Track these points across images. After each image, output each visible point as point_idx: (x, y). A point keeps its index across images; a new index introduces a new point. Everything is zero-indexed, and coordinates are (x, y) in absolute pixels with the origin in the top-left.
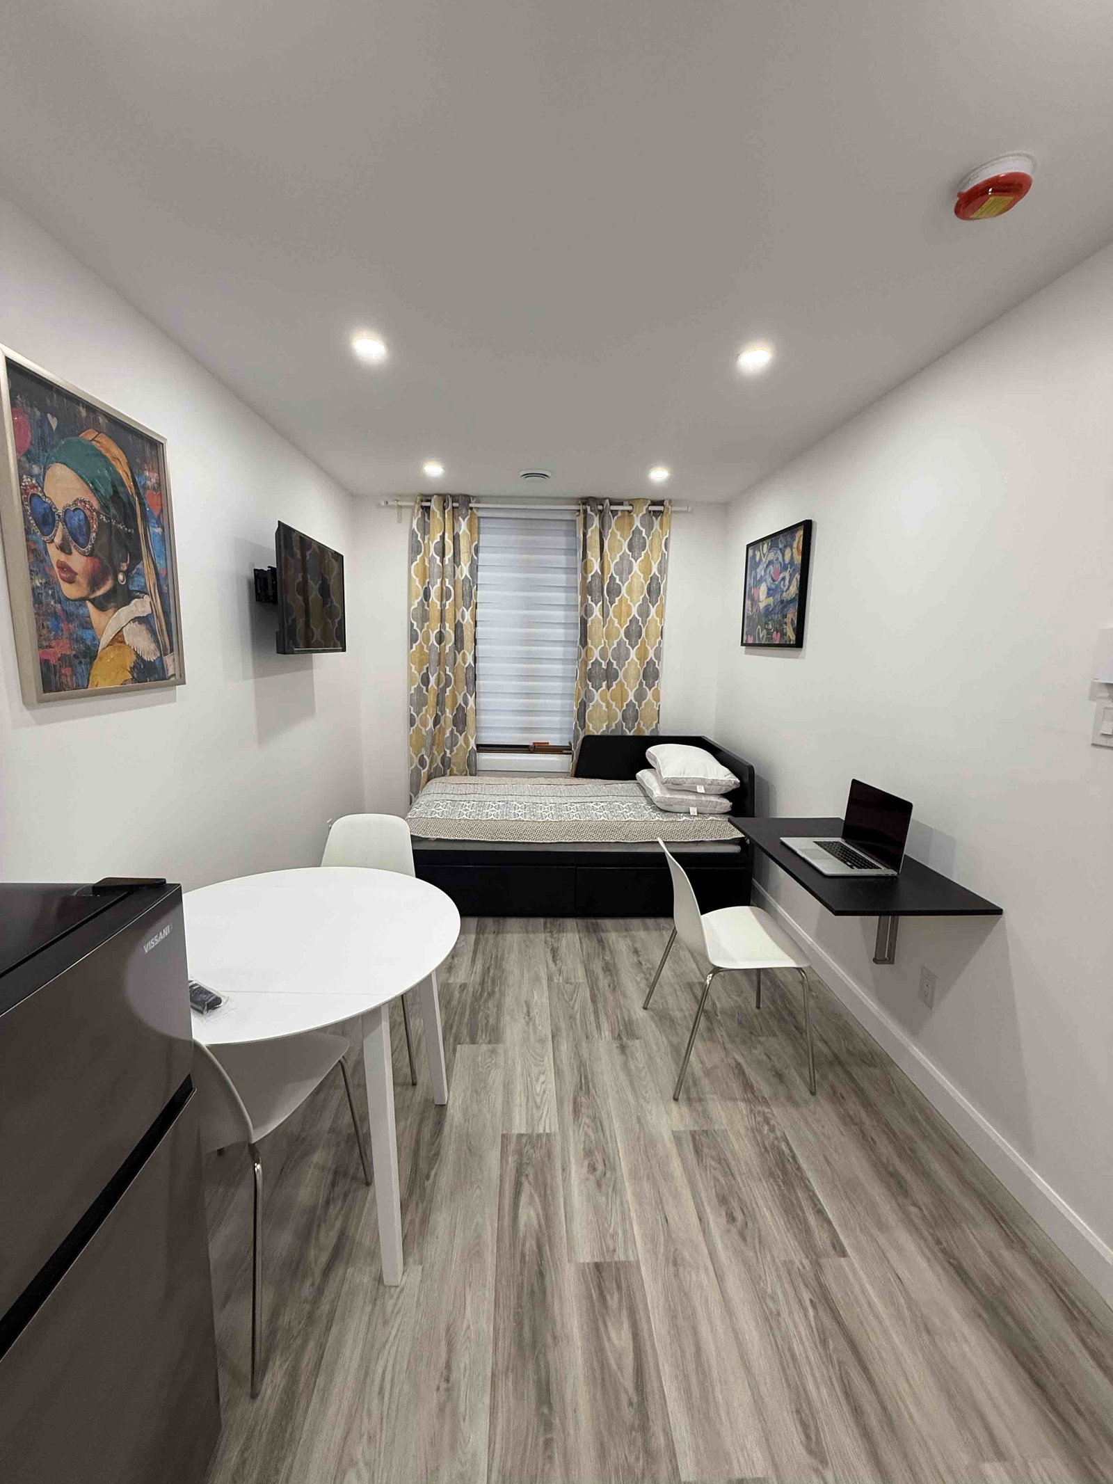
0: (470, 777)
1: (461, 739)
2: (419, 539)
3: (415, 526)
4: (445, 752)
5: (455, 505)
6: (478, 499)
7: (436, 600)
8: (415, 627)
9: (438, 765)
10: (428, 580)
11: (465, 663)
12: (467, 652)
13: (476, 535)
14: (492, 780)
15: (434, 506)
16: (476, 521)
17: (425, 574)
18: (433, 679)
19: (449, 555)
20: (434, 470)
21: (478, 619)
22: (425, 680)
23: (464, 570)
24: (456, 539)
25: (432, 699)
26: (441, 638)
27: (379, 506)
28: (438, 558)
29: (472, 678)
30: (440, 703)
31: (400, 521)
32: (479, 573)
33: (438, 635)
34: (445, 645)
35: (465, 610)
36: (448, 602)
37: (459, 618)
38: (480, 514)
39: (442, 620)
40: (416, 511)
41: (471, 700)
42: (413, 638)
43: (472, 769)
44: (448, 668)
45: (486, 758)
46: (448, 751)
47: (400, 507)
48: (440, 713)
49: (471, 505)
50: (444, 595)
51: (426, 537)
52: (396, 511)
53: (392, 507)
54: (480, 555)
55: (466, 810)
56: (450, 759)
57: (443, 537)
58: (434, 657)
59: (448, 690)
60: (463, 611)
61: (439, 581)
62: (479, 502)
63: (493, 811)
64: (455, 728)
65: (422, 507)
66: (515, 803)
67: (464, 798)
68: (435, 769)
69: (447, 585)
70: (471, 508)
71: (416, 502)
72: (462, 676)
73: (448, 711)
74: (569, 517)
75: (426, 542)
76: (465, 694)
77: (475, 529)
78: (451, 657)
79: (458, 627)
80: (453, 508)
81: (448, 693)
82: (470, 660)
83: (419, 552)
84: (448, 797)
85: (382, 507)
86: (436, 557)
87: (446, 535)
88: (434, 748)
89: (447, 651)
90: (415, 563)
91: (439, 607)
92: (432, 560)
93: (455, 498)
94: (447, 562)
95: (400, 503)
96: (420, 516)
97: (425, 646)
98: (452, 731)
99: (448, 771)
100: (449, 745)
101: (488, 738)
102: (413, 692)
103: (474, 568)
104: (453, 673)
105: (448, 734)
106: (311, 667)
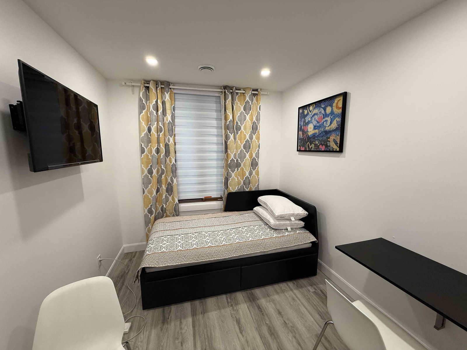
0: (177, 217)
1: (170, 198)
2: (144, 102)
3: (141, 96)
4: (163, 206)
5: (163, 86)
6: (174, 84)
7: (154, 133)
8: (143, 146)
9: (159, 211)
10: (150, 123)
11: (171, 163)
12: (171, 157)
13: (173, 102)
14: (188, 218)
15: (152, 86)
16: (173, 95)
17: (148, 120)
18: (155, 172)
19: (160, 110)
20: (152, 61)
21: (176, 142)
22: (150, 172)
23: (169, 117)
24: (164, 103)
25: (154, 181)
26: (158, 151)
27: (121, 85)
28: (155, 112)
29: (174, 170)
30: (159, 181)
31: (133, 93)
32: (175, 120)
33: (156, 150)
34: (160, 155)
35: (170, 137)
36: (161, 134)
37: (167, 141)
38: (175, 91)
39: (158, 142)
40: (142, 88)
41: (175, 180)
42: (143, 151)
43: (177, 213)
44: (162, 166)
45: (183, 206)
46: (164, 205)
47: (133, 86)
48: (159, 187)
49: (170, 87)
50: (159, 130)
51: (148, 102)
52: (131, 88)
53: (129, 86)
54: (176, 111)
55: (179, 242)
56: (165, 208)
57: (157, 102)
58: (155, 161)
59: (163, 176)
60: (169, 138)
61: (156, 123)
62: (174, 86)
63: (194, 241)
64: (167, 194)
65: (145, 87)
66: (204, 233)
67: (177, 232)
68: (158, 213)
69: (160, 125)
70: (171, 89)
71: (141, 84)
72: (169, 169)
73: (163, 186)
74: (217, 95)
75: (148, 104)
76: (171, 177)
77: (173, 99)
78: (164, 161)
79: (167, 146)
80: (161, 88)
81: (163, 178)
82: (173, 161)
83: (144, 109)
84: (168, 233)
85: (123, 86)
86: (154, 111)
87: (159, 101)
88: (157, 203)
89: (162, 157)
90: (142, 114)
91: (156, 136)
92: (151, 113)
93: (162, 83)
94: (159, 114)
95: (133, 84)
96: (144, 91)
97: (149, 155)
98: (166, 196)
99: (165, 214)
100: (165, 202)
101: (183, 197)
102: (143, 177)
103: (173, 117)
104: (165, 168)
105: (164, 197)
106: (79, 172)
